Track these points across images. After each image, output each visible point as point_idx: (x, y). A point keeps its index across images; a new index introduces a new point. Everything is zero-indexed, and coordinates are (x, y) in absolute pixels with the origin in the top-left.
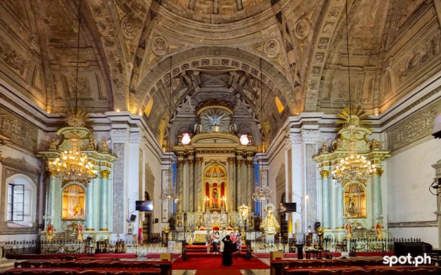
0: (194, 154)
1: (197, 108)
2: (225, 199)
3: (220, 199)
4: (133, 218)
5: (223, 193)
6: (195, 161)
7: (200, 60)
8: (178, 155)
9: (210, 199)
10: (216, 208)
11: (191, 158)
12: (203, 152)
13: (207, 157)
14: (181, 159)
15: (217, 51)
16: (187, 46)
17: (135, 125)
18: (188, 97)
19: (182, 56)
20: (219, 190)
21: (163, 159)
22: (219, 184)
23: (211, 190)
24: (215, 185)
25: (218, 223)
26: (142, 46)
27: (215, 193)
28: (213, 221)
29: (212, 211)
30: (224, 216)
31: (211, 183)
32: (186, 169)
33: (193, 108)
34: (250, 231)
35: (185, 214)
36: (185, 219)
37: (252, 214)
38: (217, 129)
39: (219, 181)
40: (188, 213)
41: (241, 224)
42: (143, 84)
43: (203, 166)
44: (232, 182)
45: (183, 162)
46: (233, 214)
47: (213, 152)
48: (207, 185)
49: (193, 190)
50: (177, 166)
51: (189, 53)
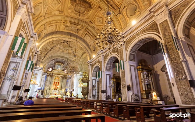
0: (52, 74)
1: (55, 63)
2: (59, 86)
3: (57, 86)
4: (36, 91)
5: (58, 85)
6: (52, 76)
7: (58, 58)
8: (48, 74)
9: (54, 86)
10: (56, 89)
11: (51, 75)
12: (55, 74)
13: (55, 75)
14: (48, 75)
15: (62, 57)
16: (56, 55)
17: (41, 70)
18: (53, 60)
19: (54, 57)
20: (57, 84)
21: (43, 74)
22: (58, 82)
23: (55, 83)
24: (56, 82)
25: (56, 93)
26: (46, 54)
27: (56, 85)
28: (54, 92)
29: (55, 90)
30: (58, 91)
31: (55, 82)
32: (49, 77)
33: (54, 63)
34: (64, 95)
35: (47, 90)
36: (47, 91)
37: (65, 91)
38: (59, 69)
39: (57, 81)
40: (48, 90)
41: (62, 93)
42: (45, 61)
43: (54, 77)
44: (61, 82)
45: (49, 76)
46: (60, 90)
47: (57, 74)
48: (54, 82)
49: (50, 83)
50: (47, 76)
51: (56, 56)
